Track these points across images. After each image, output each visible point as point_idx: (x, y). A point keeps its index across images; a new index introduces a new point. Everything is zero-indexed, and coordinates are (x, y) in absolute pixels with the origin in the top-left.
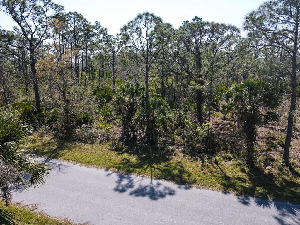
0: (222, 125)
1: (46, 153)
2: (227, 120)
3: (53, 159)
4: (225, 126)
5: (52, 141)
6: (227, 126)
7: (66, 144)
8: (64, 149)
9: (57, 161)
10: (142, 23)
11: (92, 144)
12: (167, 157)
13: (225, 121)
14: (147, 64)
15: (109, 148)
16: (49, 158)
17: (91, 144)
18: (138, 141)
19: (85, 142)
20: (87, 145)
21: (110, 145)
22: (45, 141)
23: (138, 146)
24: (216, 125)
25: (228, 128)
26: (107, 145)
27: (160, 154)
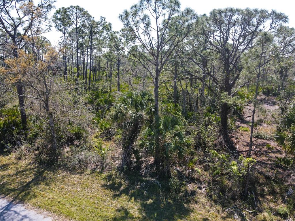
0: (256, 147)
1: (13, 190)
2: (261, 139)
3: (19, 203)
4: (261, 149)
5: (29, 167)
6: (264, 149)
7: (46, 173)
8: (40, 184)
9: (23, 208)
10: (150, 7)
11: (81, 173)
12: (185, 205)
13: (259, 140)
14: (157, 65)
15: (103, 182)
16: (14, 200)
17: (79, 174)
18: (143, 171)
19: (72, 171)
20: (74, 175)
21: (104, 179)
22: (21, 167)
23: (143, 181)
24: (247, 146)
25: (266, 152)
26: (100, 178)
27: (174, 200)
